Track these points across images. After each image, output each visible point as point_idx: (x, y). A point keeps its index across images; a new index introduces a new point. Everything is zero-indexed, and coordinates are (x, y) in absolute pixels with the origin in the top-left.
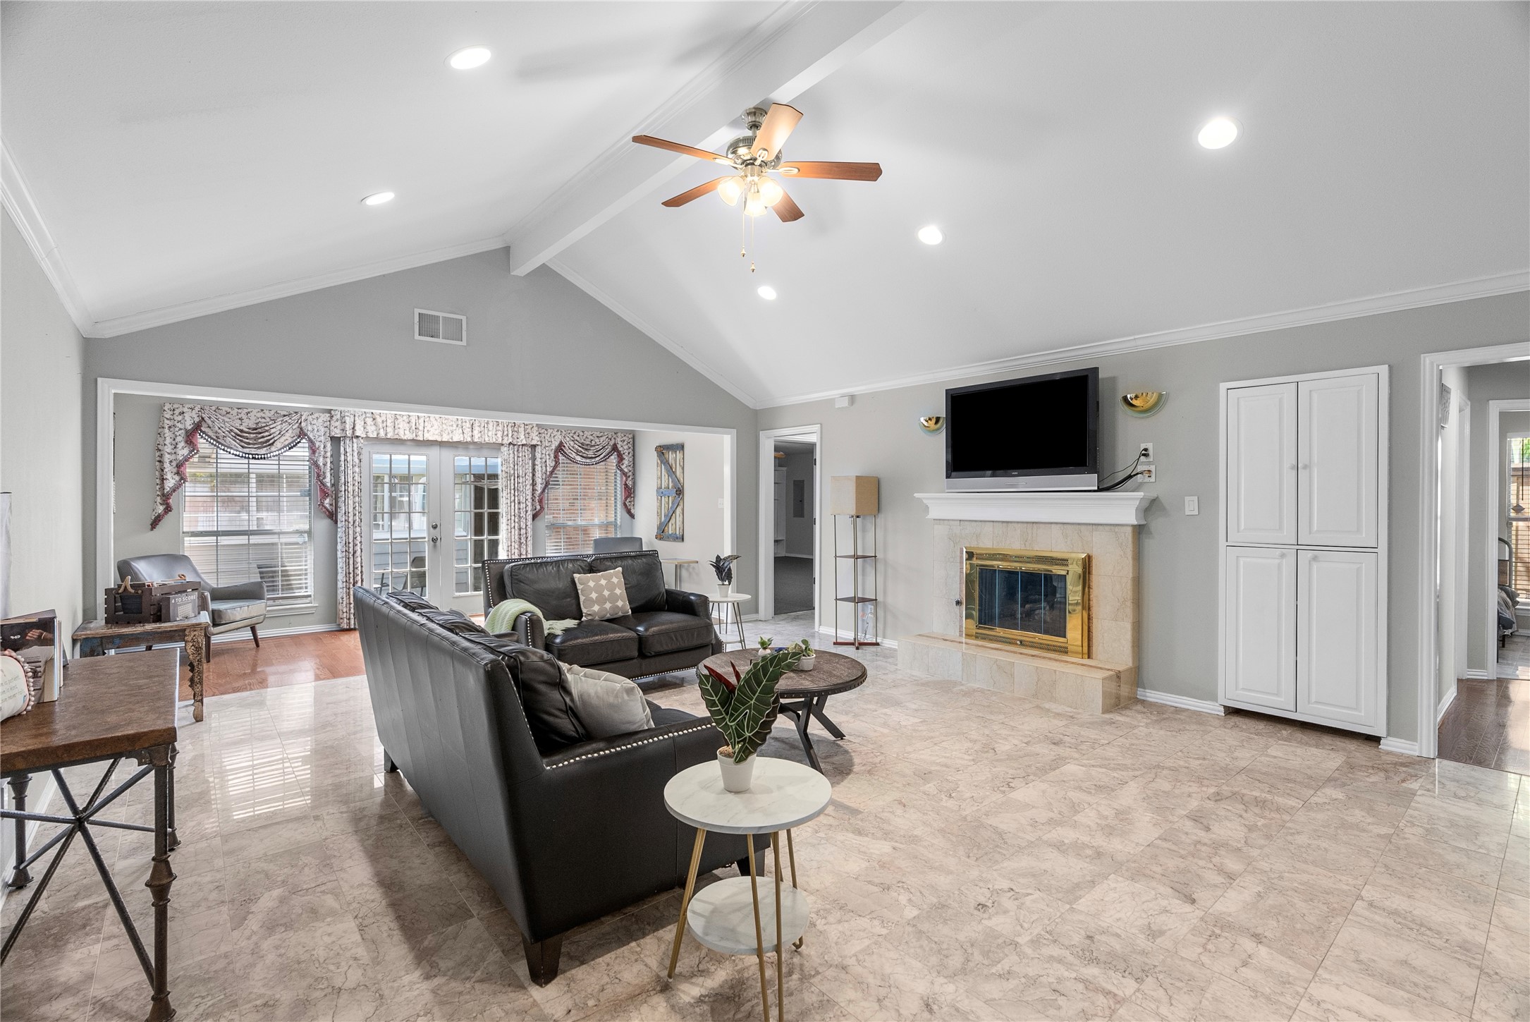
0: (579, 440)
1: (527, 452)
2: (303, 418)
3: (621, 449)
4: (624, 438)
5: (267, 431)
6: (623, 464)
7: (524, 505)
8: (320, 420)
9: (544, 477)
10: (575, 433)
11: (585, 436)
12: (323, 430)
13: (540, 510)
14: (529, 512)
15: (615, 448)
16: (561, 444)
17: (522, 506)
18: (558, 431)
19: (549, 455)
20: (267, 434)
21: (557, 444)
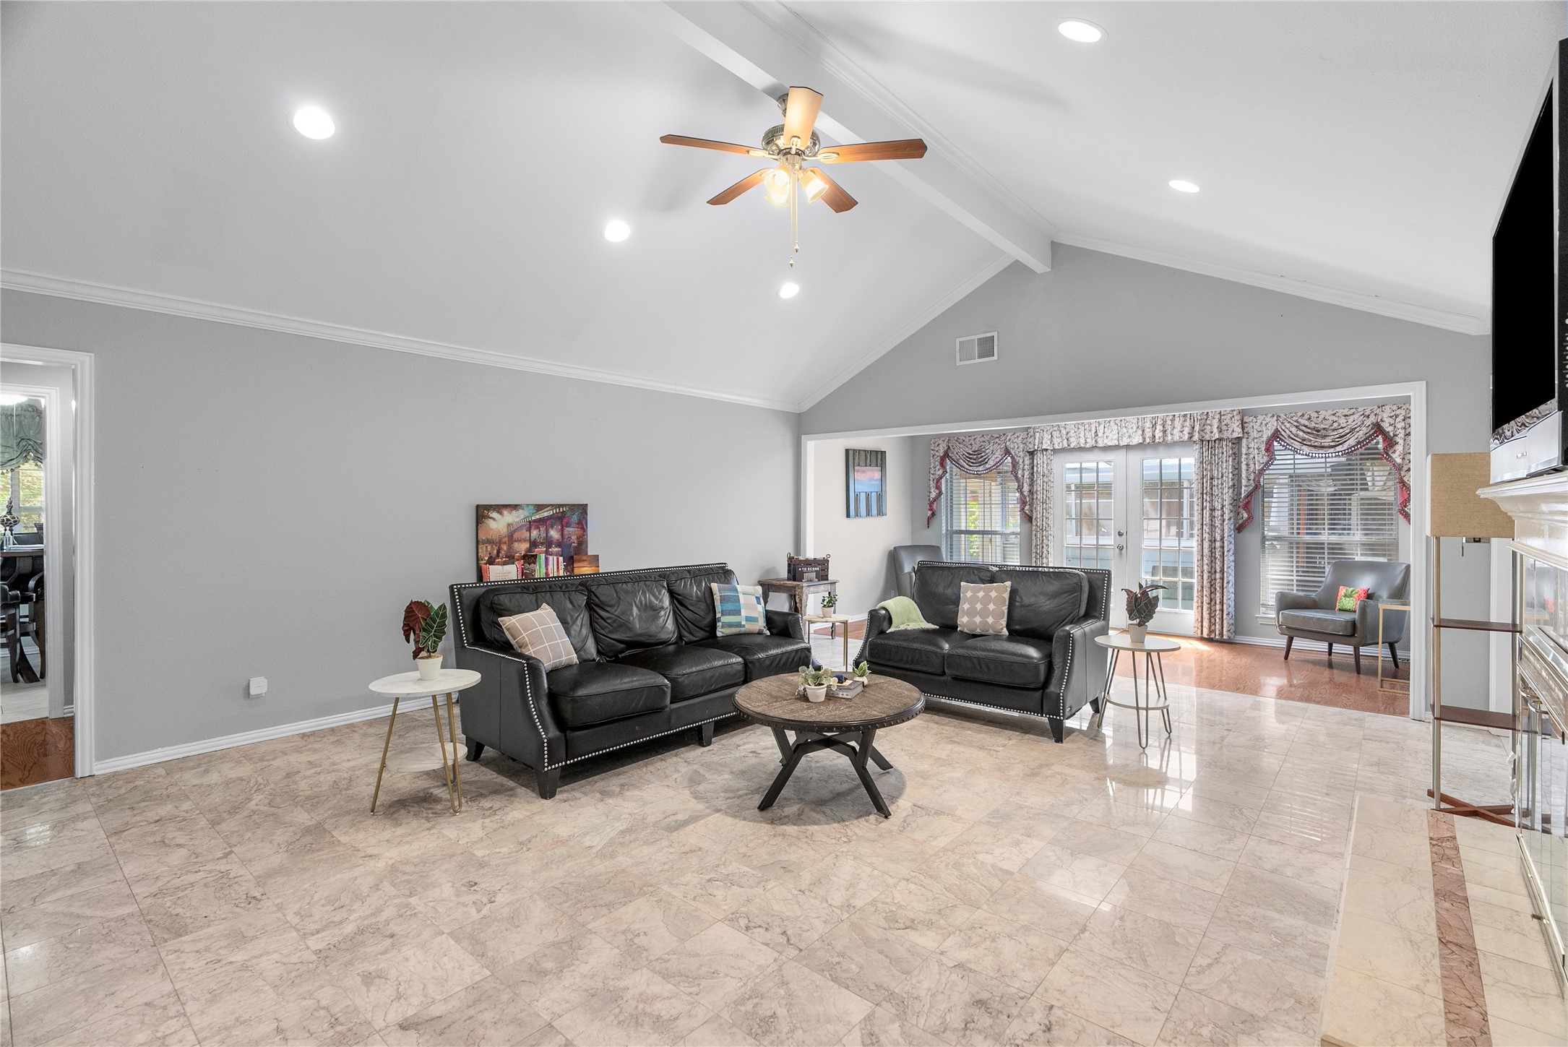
0: (1306, 423)
1: (1226, 449)
2: (1008, 438)
3: (1389, 429)
4: (1398, 412)
5: (984, 452)
6: (1394, 452)
7: (1220, 513)
8: (1020, 438)
9: (1252, 477)
10: (1303, 415)
11: (1321, 417)
12: (1022, 446)
13: (1249, 518)
14: (1226, 522)
15: (1378, 429)
16: (1277, 431)
17: (1218, 513)
18: (1273, 416)
19: (1258, 449)
20: (983, 454)
21: (1270, 433)
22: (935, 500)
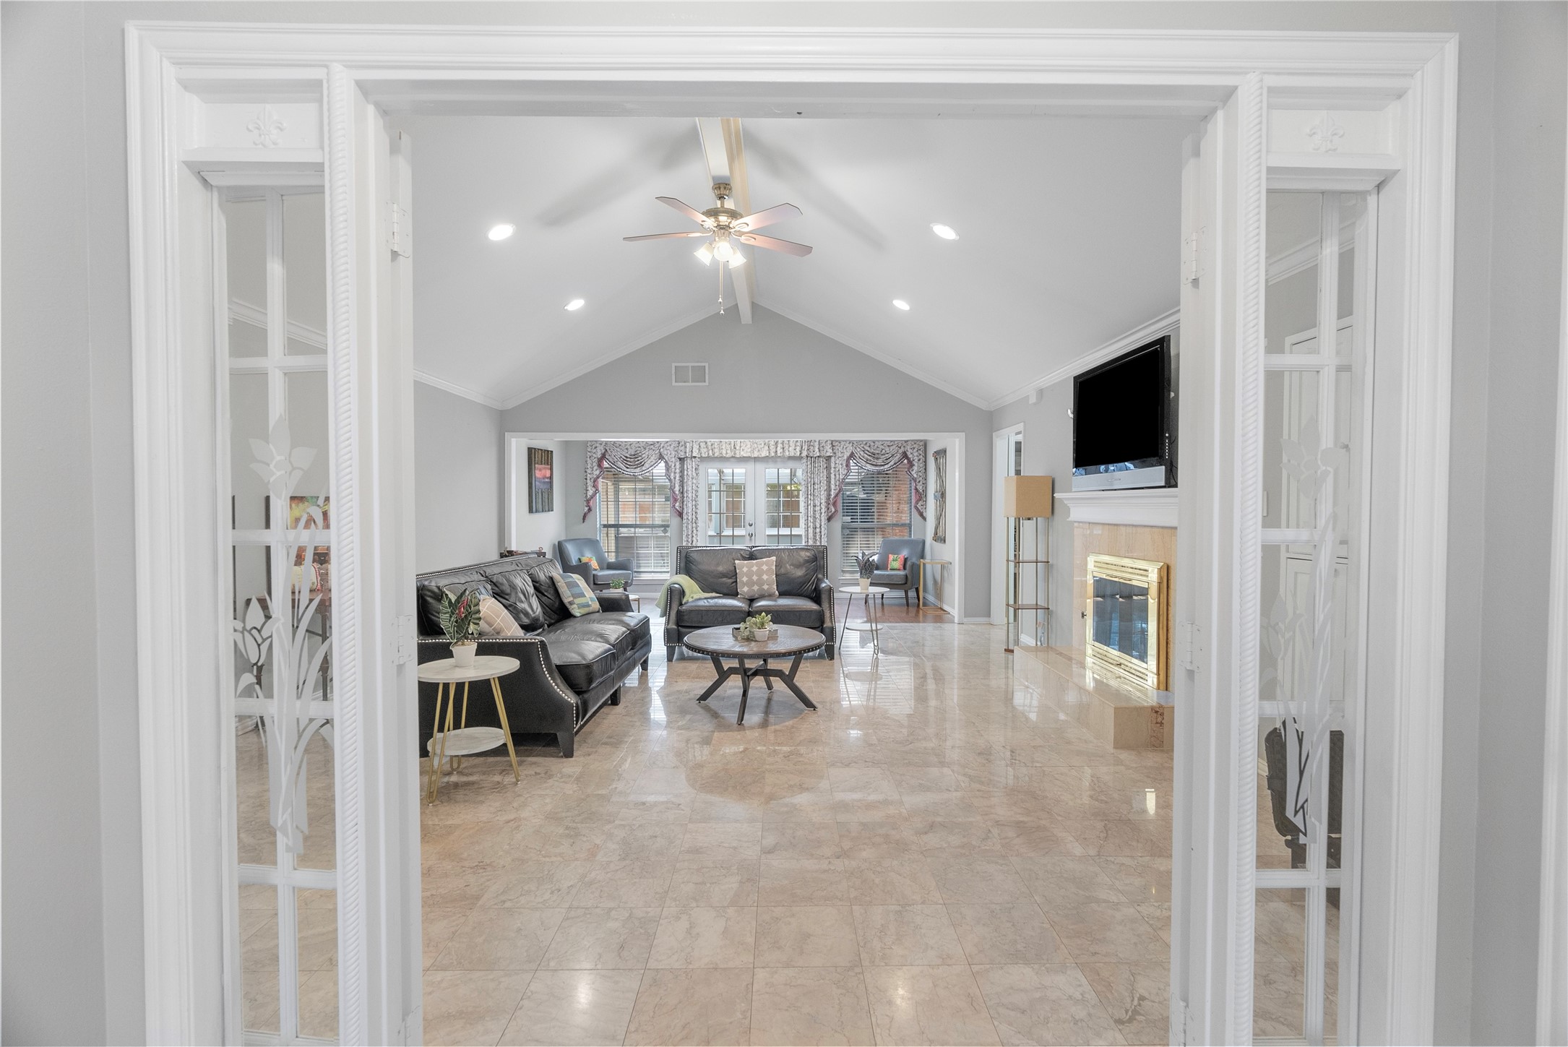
0: (869, 449)
1: (822, 463)
2: (662, 445)
3: (910, 456)
4: (914, 446)
5: (640, 456)
6: (913, 470)
7: (819, 508)
8: (672, 447)
9: (837, 484)
10: (866, 444)
11: (876, 446)
12: (673, 453)
13: (835, 512)
14: (823, 514)
15: (905, 455)
16: (852, 453)
17: (818, 508)
18: (850, 443)
19: (841, 464)
20: (640, 458)
21: (848, 454)
22: (592, 498)
